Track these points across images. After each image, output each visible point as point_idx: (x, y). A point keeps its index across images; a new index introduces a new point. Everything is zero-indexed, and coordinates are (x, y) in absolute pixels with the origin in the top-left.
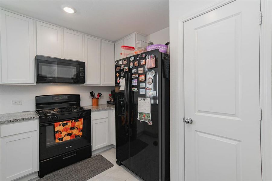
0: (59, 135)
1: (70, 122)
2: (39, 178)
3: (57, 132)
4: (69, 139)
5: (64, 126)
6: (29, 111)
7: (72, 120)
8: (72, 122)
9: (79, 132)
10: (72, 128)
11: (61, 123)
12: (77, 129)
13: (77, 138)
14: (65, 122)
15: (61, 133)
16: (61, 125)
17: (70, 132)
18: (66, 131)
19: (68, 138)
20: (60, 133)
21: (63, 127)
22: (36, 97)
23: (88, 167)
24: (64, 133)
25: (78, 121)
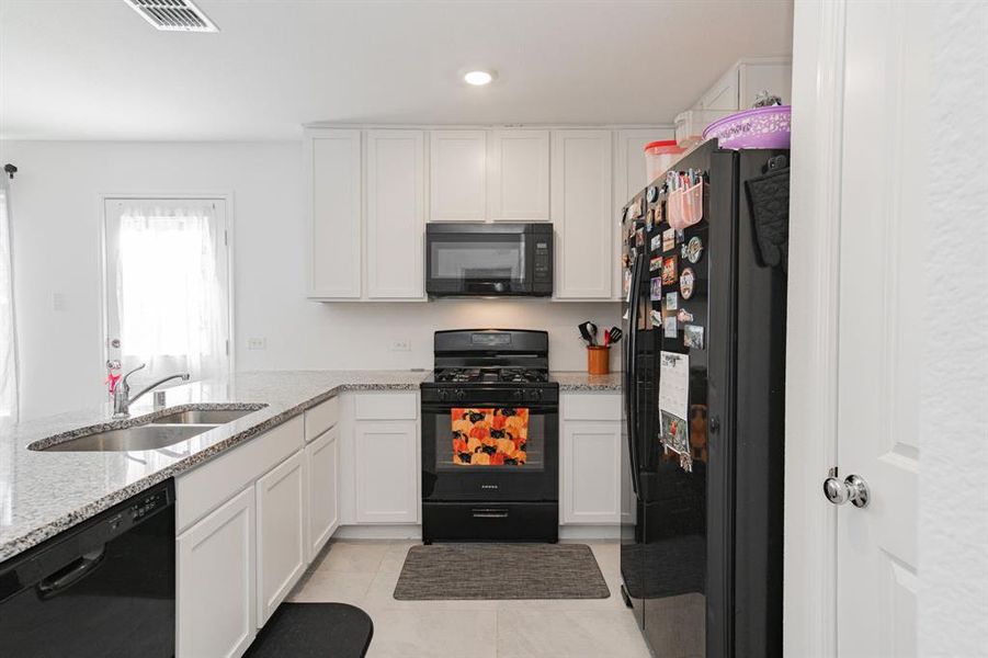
0: (461, 446)
1: (490, 413)
2: (422, 544)
3: (457, 434)
4: (488, 463)
5: (474, 422)
6: (422, 370)
7: (497, 408)
8: (495, 414)
9: (516, 448)
10: (497, 434)
11: (467, 410)
12: (511, 438)
13: (510, 467)
14: (476, 411)
15: (467, 441)
16: (468, 417)
17: (490, 442)
18: (481, 438)
19: (482, 459)
20: (463, 438)
21: (472, 426)
22: (436, 333)
23: (534, 565)
24: (474, 443)
25: (514, 414)
